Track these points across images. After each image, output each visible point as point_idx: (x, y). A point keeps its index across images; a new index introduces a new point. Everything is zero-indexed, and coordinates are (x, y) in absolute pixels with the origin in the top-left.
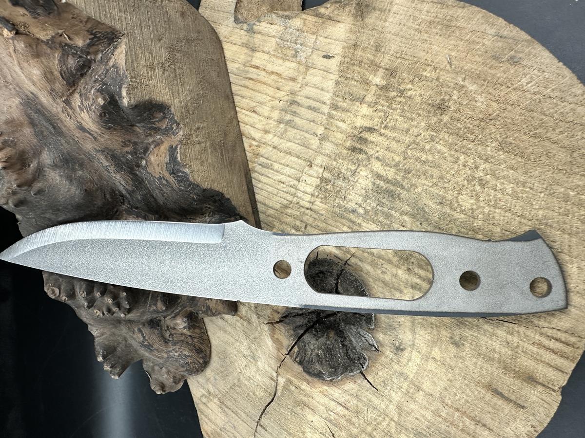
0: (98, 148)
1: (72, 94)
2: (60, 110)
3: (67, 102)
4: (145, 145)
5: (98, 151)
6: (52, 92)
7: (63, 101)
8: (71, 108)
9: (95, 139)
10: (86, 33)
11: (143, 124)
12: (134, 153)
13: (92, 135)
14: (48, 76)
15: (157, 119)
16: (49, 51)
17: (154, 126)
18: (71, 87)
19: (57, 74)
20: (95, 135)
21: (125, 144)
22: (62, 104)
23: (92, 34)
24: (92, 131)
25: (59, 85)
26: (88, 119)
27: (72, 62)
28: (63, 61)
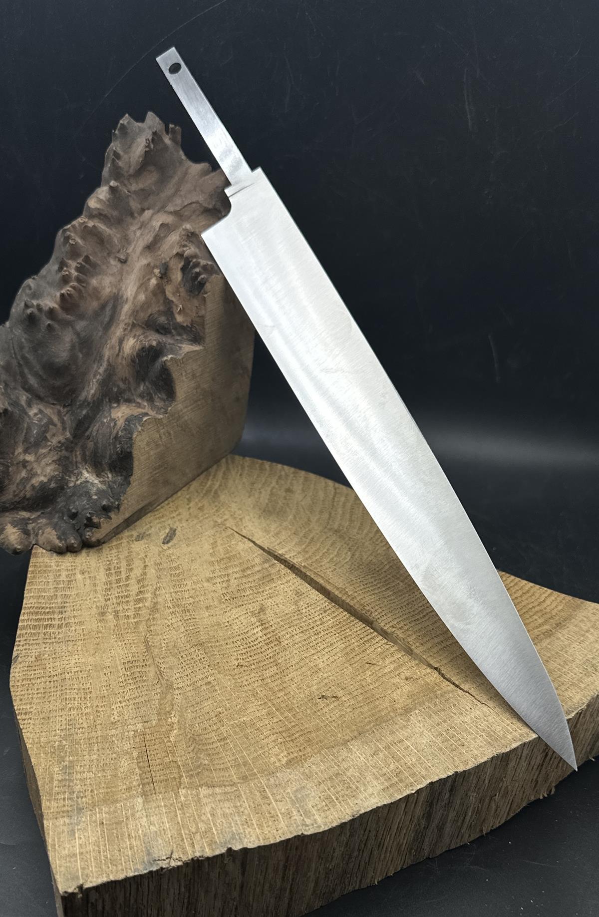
0: (111, 360)
1: (140, 326)
2: (126, 321)
3: (134, 325)
4: (132, 398)
5: (108, 361)
6: (135, 313)
7: (133, 322)
8: (131, 330)
9: (118, 355)
10: (190, 320)
11: (150, 386)
12: (121, 392)
13: (119, 351)
14: (145, 305)
15: (160, 396)
16: (161, 302)
17: (153, 395)
18: (146, 325)
19: (150, 312)
20: (121, 354)
21: (125, 380)
22: (130, 322)
23: (192, 324)
24: (123, 351)
25: (143, 316)
26: (131, 345)
27: (162, 320)
28: (160, 313)
